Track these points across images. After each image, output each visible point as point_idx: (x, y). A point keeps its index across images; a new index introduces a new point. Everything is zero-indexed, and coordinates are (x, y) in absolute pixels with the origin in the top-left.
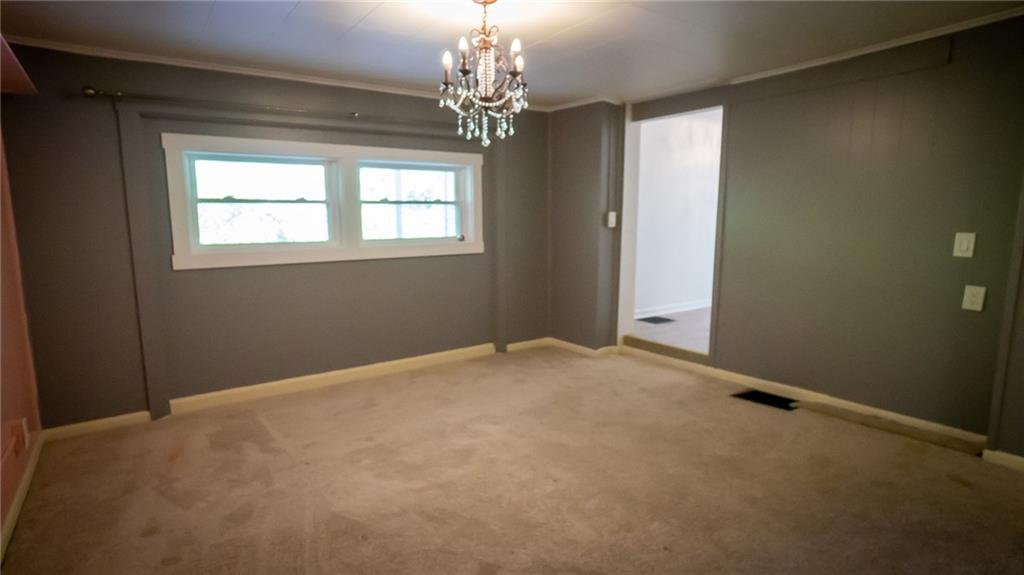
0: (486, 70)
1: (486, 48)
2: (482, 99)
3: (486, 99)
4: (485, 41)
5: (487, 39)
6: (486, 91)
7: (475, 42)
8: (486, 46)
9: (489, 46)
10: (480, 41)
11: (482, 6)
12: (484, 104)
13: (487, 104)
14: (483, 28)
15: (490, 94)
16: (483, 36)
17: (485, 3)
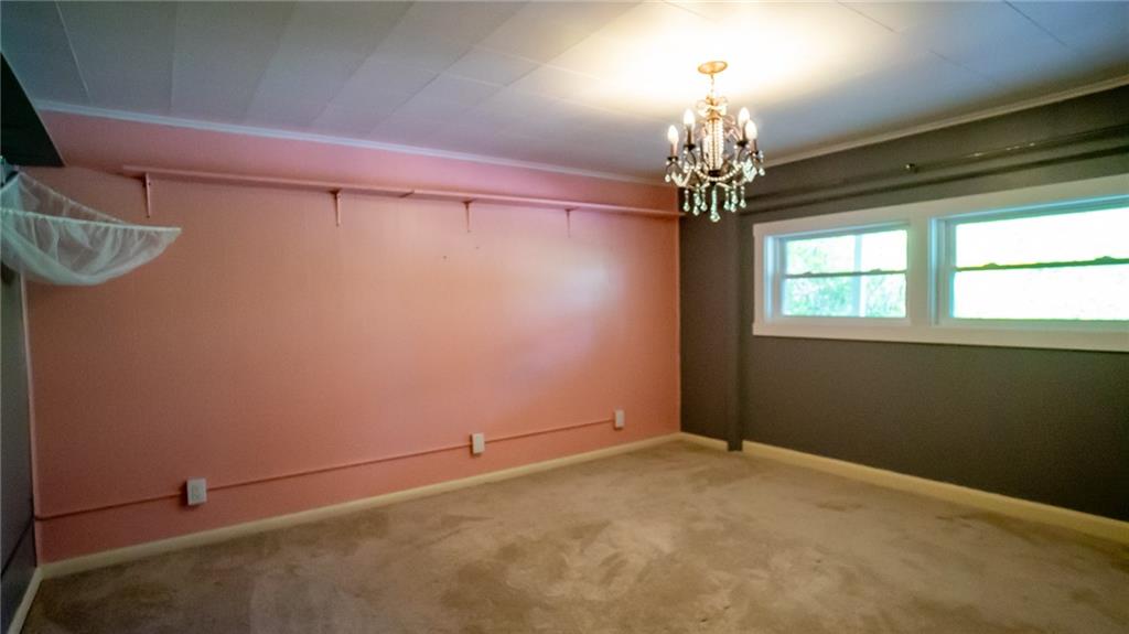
0: (714, 144)
1: (714, 119)
2: (710, 174)
3: (714, 173)
4: (712, 111)
5: (713, 107)
6: (714, 164)
7: (704, 114)
8: (713, 117)
9: (716, 116)
10: (707, 111)
11: (709, 76)
12: (712, 178)
13: (716, 178)
14: (710, 98)
15: (719, 167)
16: (710, 106)
17: (713, 72)
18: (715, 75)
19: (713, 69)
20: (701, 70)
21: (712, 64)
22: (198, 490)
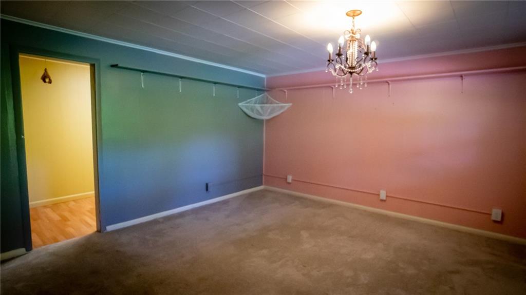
0: (353, 52)
1: (353, 41)
2: (350, 68)
4: (352, 37)
5: (353, 35)
6: (352, 64)
8: (353, 40)
9: (355, 39)
10: (350, 37)
11: (352, 18)
12: (350, 70)
13: (352, 71)
14: (352, 30)
15: (354, 65)
16: (352, 34)
17: (354, 16)
18: (356, 18)
19: (354, 14)
20: (347, 14)
21: (354, 11)
22: (290, 179)
